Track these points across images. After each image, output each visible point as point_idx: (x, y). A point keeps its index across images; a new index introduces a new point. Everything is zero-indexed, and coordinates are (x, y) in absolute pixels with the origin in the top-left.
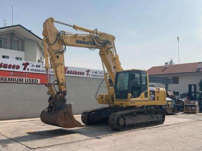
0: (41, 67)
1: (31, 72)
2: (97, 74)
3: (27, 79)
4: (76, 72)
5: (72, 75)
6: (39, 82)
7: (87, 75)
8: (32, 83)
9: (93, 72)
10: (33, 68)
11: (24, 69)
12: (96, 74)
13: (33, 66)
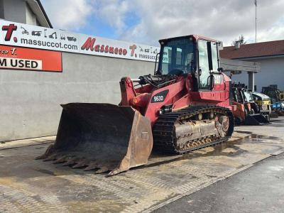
0: (42, 35)
1: (23, 45)
2: (149, 54)
3: (14, 60)
4: (112, 49)
5: (104, 54)
6: (40, 67)
7: (132, 55)
8: (25, 68)
9: (142, 50)
10: (25, 36)
11: (8, 39)
12: (147, 54)
13: (26, 32)
